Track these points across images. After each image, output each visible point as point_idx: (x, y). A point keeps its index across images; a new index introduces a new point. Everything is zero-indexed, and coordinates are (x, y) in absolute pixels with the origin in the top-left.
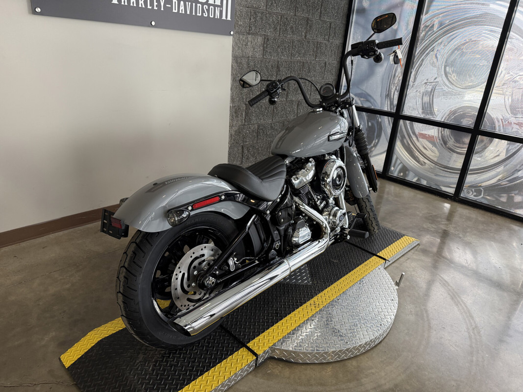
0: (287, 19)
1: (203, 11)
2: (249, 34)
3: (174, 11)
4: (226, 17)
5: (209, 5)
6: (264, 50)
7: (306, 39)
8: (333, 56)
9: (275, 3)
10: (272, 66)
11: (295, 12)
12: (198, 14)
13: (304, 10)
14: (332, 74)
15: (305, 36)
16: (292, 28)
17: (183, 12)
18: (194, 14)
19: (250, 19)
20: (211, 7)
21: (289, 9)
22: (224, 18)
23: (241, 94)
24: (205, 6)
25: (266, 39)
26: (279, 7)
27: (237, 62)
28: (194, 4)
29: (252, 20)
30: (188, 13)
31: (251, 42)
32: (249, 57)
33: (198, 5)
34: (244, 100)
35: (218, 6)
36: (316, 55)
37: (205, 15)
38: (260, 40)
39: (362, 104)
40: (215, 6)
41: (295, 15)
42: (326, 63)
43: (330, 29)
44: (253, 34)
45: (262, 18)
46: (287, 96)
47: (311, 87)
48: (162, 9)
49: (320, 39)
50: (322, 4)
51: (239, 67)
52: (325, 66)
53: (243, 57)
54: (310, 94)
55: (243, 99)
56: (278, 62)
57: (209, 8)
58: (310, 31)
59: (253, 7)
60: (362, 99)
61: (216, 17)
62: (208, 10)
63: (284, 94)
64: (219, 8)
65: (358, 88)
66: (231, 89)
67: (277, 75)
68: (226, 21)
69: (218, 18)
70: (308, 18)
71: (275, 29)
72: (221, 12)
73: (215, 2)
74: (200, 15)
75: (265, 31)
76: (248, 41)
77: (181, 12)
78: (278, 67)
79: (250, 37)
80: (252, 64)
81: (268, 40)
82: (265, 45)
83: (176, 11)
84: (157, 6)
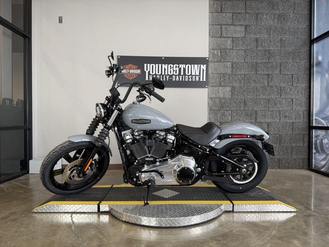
0: (249, 76)
1: (189, 78)
2: (220, 86)
3: (173, 80)
4: (203, 79)
5: (192, 76)
6: (232, 94)
7: (269, 86)
8: (300, 95)
9: (239, 69)
10: (240, 102)
11: (256, 72)
12: (186, 80)
13: (264, 70)
14: (302, 107)
15: (268, 84)
16: (254, 80)
17: (178, 80)
18: (184, 80)
19: (220, 79)
20: (193, 76)
21: (251, 71)
22: (201, 80)
23: (216, 116)
24: (190, 76)
25: (233, 88)
26: (242, 71)
27: (212, 101)
28: (184, 76)
29: (222, 79)
30: (181, 80)
31: (222, 90)
32: (220, 98)
33: (186, 76)
34: (219, 120)
35: (197, 75)
36: (281, 95)
37: (190, 80)
38: (228, 89)
39: (327, 125)
40: (196, 76)
41: (257, 74)
42: (292, 100)
43: (293, 78)
44: (222, 86)
45: (229, 78)
46: (256, 119)
47: (280, 115)
48: (168, 80)
49: (282, 85)
50: (281, 65)
51: (214, 103)
52: (293, 101)
53: (216, 98)
54: (280, 119)
55: (217, 119)
56: (245, 99)
57: (192, 77)
58: (271, 81)
59: (222, 74)
60: (326, 121)
61: (197, 80)
62: (192, 78)
63: (253, 118)
64: (198, 76)
65: (323, 113)
66: (209, 114)
67: (245, 106)
68: (203, 82)
69: (198, 80)
70: (269, 74)
71: (240, 82)
72: (199, 78)
73: (195, 74)
74: (187, 80)
75: (232, 84)
76: (219, 90)
77: (177, 80)
78: (245, 102)
79: (220, 88)
80: (223, 101)
81: (235, 88)
82: (233, 91)
83: (175, 80)
84: (165, 79)
